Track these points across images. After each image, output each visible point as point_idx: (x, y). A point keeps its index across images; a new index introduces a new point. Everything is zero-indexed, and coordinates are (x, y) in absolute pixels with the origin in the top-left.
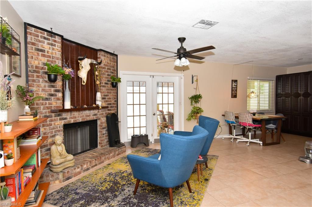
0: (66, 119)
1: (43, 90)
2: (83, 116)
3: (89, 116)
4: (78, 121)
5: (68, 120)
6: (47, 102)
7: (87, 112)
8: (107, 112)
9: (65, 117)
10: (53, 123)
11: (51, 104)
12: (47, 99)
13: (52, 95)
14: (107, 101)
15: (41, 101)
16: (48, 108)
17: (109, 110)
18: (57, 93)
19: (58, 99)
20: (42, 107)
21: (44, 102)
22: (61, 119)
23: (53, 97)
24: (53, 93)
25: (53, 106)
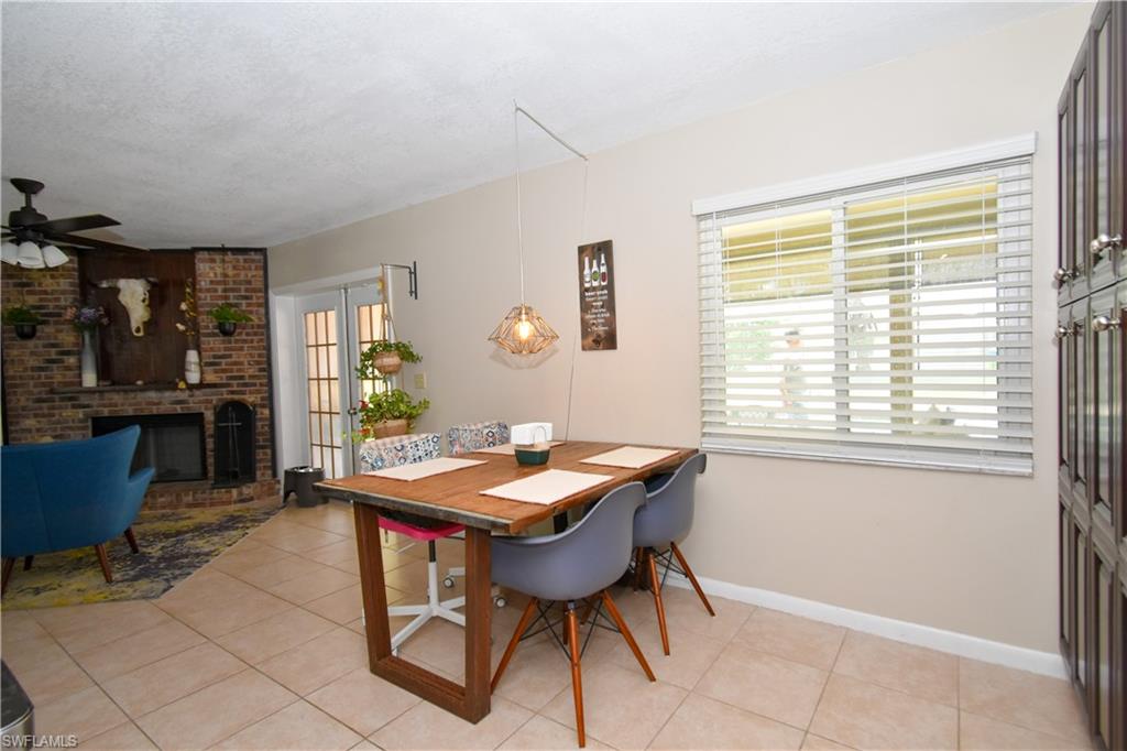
0: (88, 406)
1: (32, 353)
2: (139, 404)
3: (158, 404)
4: (121, 414)
5: (95, 409)
6: (43, 373)
7: (152, 395)
8: (225, 396)
9: (86, 403)
10: (56, 412)
11: (51, 378)
12: (41, 369)
13: (53, 361)
14: (224, 371)
15: (30, 373)
16: (44, 385)
17: (232, 392)
18: (65, 357)
19: (68, 368)
20: (32, 383)
21: (36, 374)
22: (74, 407)
23: (55, 366)
24: (54, 357)
25: (55, 380)
